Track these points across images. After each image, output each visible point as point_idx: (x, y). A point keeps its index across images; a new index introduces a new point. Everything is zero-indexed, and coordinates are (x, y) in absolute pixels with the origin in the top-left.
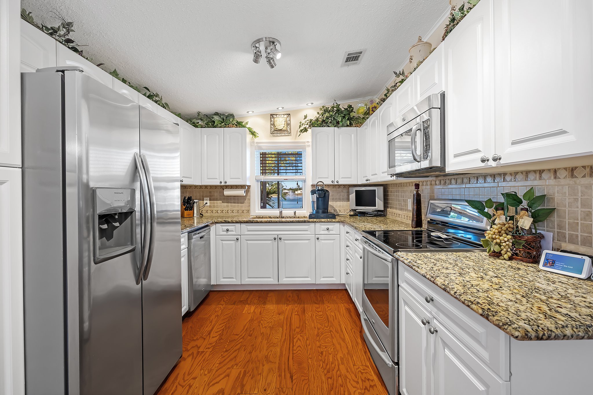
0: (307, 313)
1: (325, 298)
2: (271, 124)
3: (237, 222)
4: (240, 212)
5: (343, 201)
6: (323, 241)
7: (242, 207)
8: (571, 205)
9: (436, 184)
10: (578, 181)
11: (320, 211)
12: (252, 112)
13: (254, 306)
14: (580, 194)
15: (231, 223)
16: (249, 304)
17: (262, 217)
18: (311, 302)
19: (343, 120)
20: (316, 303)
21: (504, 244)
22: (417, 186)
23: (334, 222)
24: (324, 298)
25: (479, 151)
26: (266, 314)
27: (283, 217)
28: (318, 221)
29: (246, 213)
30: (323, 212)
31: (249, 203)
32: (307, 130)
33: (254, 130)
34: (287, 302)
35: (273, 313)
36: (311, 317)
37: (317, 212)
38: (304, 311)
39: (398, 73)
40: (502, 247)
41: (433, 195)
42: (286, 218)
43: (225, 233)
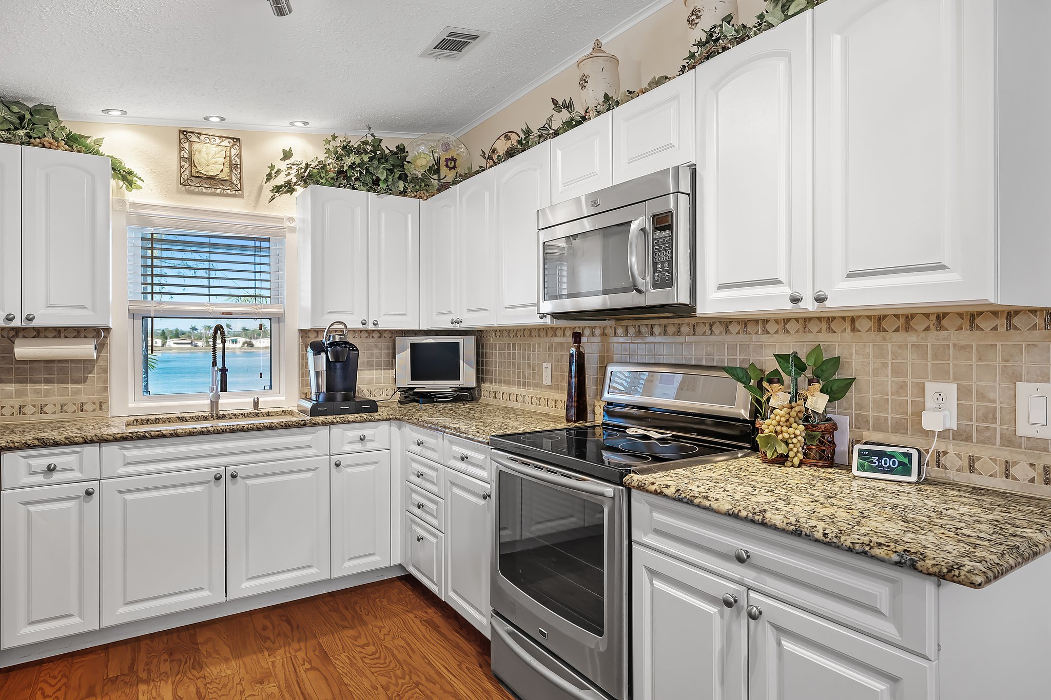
0: (336, 659)
1: (360, 608)
2: (181, 158)
3: (86, 442)
4: (71, 408)
5: (377, 369)
6: (349, 470)
7: (75, 393)
8: (877, 373)
9: (615, 334)
10: (888, 336)
11: (339, 396)
12: (119, 113)
13: (166, 683)
14: (890, 356)
15: (66, 444)
16: (147, 682)
17: (157, 421)
18: (330, 627)
19: (390, 177)
20: (344, 628)
21: (795, 440)
22: (577, 337)
23: (378, 420)
24: (358, 609)
25: (780, 282)
26: (220, 693)
27: (223, 417)
28: (338, 420)
29: (94, 410)
30: (346, 398)
31: (106, 381)
32: (294, 190)
33: (128, 164)
34: (266, 645)
35: (240, 683)
36: (352, 664)
37: (330, 399)
38: (325, 656)
39: (560, 103)
40: (791, 446)
41: (608, 354)
42: (231, 418)
43: (40, 479)
